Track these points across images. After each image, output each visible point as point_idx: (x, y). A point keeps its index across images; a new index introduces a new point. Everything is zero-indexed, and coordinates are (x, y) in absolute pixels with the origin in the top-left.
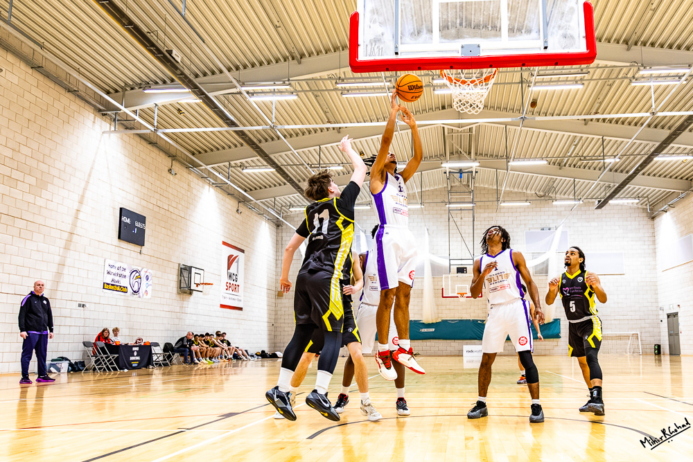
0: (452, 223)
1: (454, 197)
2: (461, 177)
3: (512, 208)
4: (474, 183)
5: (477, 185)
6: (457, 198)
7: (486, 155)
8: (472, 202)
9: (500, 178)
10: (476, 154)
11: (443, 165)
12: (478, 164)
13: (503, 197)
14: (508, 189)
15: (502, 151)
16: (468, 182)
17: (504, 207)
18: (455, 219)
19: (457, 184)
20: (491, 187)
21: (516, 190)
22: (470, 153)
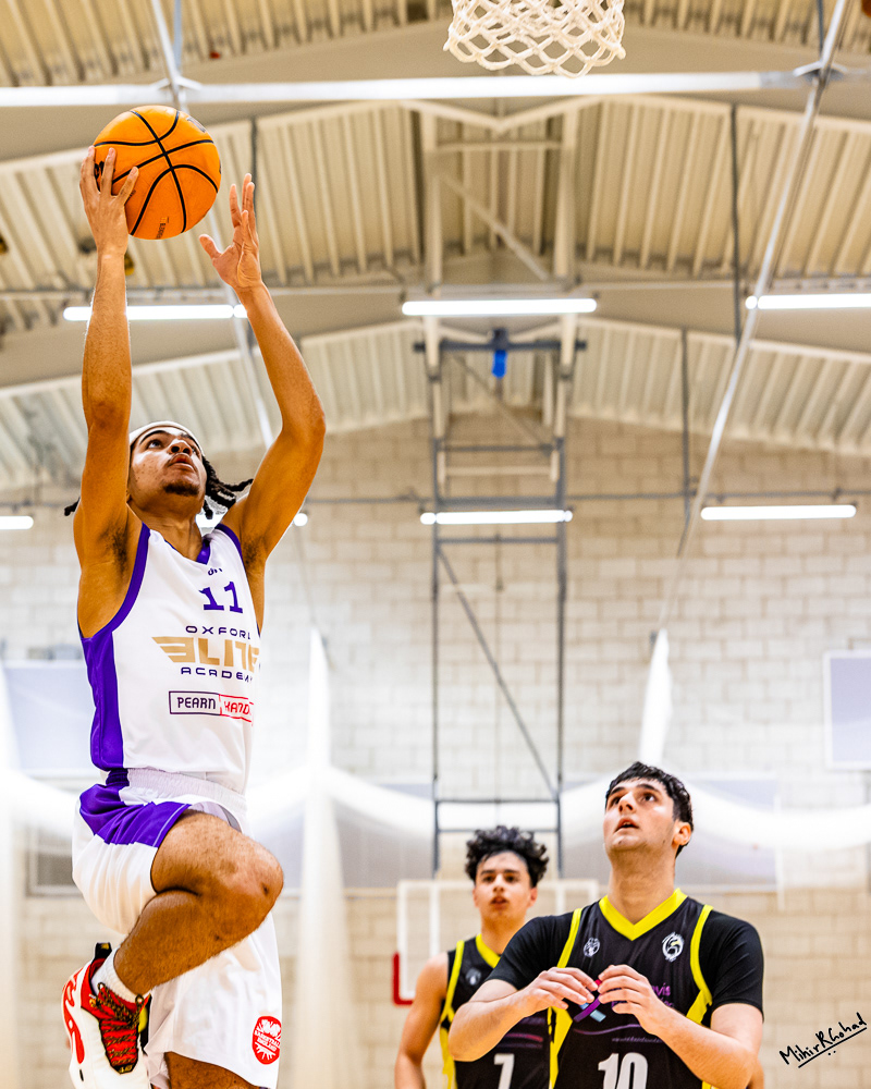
0: (450, 612)
1: (465, 473)
2: (499, 370)
3: (760, 530)
4: (569, 401)
5: (582, 410)
6: (477, 480)
7: (632, 256)
8: (557, 502)
9: (700, 375)
10: (580, 249)
11: (409, 308)
12: (590, 305)
13: (718, 475)
14: (741, 433)
15: (711, 235)
16: (537, 392)
17: (719, 528)
18: (469, 590)
19: (480, 402)
20: (653, 421)
21: (783, 438)
22: (546, 247)
